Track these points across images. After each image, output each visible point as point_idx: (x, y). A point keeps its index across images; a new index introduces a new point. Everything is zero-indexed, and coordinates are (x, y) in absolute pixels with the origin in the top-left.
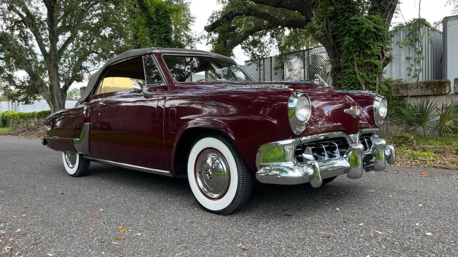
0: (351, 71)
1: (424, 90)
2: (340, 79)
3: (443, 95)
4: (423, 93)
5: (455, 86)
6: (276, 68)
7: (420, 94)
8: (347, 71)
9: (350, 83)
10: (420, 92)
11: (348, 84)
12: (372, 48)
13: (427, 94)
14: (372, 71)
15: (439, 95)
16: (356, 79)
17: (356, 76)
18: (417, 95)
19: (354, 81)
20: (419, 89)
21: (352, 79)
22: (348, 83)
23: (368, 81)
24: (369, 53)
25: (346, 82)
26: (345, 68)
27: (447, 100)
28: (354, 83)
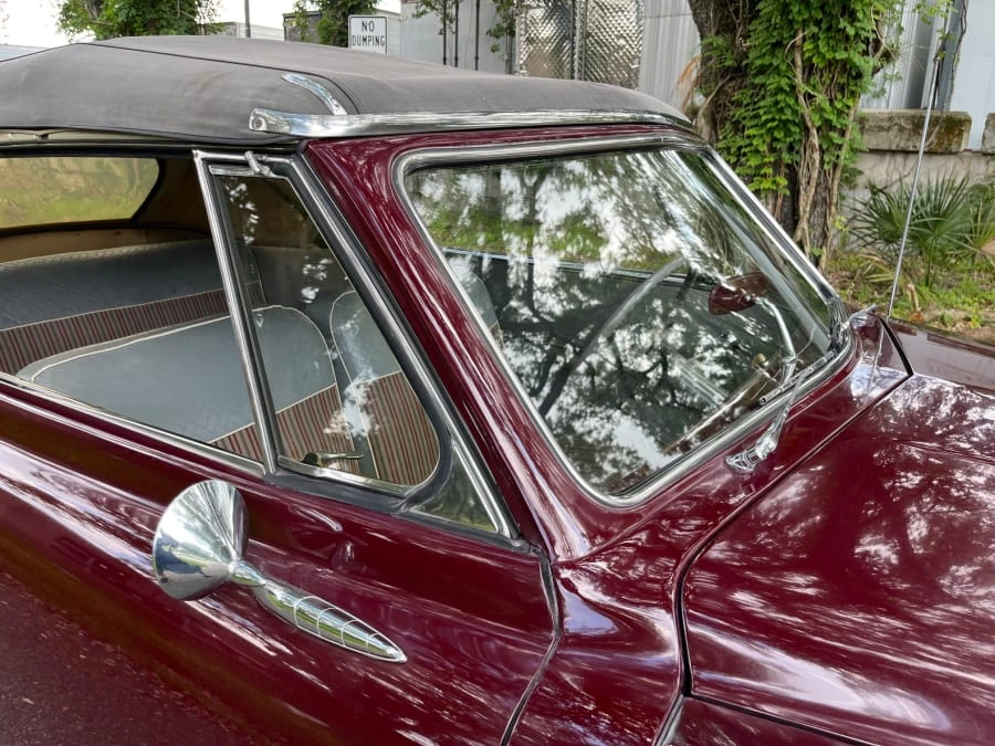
0: (784, 82)
1: (905, 136)
2: (738, 104)
3: (951, 153)
4: (902, 145)
5: (988, 134)
6: (496, 33)
7: (894, 147)
8: (773, 82)
9: (773, 120)
10: (893, 140)
11: (769, 125)
12: (860, 15)
13: (911, 149)
14: (842, 88)
15: (942, 154)
16: (795, 112)
17: (797, 99)
18: (886, 147)
19: (788, 115)
20: (892, 134)
21: (781, 111)
22: (767, 121)
23: (831, 121)
24: (851, 31)
25: (764, 118)
26: (762, 71)
27: (957, 168)
28: (785, 123)
